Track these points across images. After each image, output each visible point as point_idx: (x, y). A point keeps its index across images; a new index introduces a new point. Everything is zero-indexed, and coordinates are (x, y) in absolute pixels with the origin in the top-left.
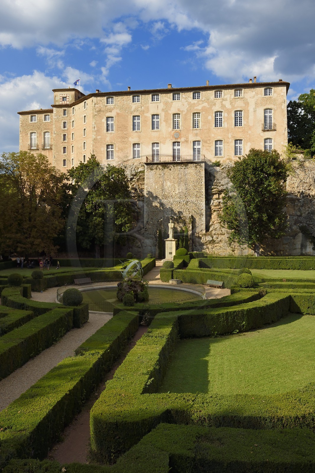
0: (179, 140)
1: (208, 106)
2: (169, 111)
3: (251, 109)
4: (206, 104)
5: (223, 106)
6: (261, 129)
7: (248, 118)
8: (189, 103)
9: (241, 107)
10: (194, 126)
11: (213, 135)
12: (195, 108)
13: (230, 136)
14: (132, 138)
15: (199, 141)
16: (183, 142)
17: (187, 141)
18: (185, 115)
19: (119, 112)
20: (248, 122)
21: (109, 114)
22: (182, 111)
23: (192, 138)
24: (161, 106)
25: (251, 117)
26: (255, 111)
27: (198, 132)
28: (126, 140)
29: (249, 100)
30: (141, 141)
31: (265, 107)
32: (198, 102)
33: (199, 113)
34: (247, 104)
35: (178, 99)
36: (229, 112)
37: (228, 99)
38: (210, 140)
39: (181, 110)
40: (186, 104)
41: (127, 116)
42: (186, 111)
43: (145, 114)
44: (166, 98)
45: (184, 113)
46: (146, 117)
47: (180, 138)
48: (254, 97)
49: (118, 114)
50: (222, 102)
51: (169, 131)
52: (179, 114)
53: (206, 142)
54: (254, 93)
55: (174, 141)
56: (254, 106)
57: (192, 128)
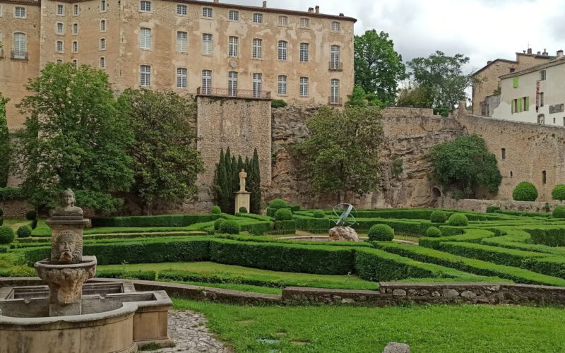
0: (236, 71)
1: (271, 33)
2: (224, 32)
3: (318, 42)
4: (268, 31)
5: (288, 36)
6: (328, 68)
7: (314, 53)
8: (249, 26)
9: (307, 40)
10: (255, 55)
11: (276, 69)
12: (256, 33)
13: (295, 73)
14: (177, 60)
15: (260, 74)
16: (241, 74)
17: (246, 73)
18: (245, 40)
19: (159, 24)
20: (314, 58)
21: (144, 24)
22: (241, 35)
23: (252, 69)
24: (215, 24)
25: (318, 53)
26: (322, 47)
27: (258, 62)
28: (168, 62)
29: (316, 33)
30: (189, 66)
31: (332, 44)
32: (260, 26)
33: (261, 40)
34: (314, 36)
35: (236, 19)
36: (294, 44)
37: (294, 28)
38: (272, 74)
39: (240, 33)
40: (245, 26)
41: (170, 31)
42: (245, 35)
43: (194, 32)
44: (221, 16)
45: (243, 37)
46: (195, 35)
47: (238, 68)
48: (320, 30)
49: (157, 26)
50: (286, 30)
51: (225, 57)
52: (237, 38)
53: (268, 76)
54: (321, 25)
55: (230, 70)
56: (321, 41)
57: (252, 58)
